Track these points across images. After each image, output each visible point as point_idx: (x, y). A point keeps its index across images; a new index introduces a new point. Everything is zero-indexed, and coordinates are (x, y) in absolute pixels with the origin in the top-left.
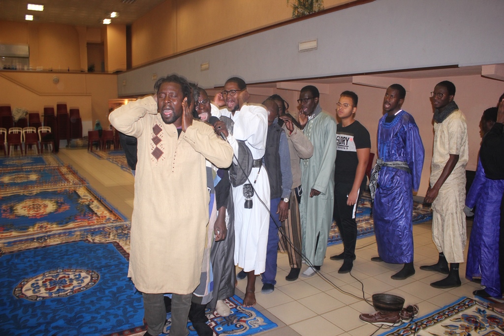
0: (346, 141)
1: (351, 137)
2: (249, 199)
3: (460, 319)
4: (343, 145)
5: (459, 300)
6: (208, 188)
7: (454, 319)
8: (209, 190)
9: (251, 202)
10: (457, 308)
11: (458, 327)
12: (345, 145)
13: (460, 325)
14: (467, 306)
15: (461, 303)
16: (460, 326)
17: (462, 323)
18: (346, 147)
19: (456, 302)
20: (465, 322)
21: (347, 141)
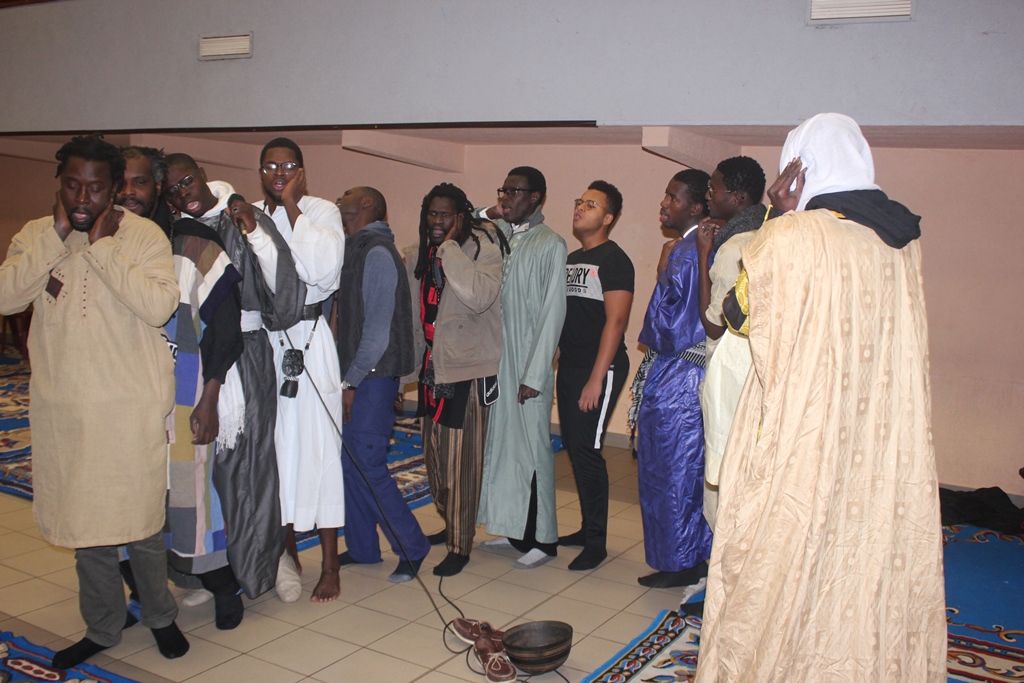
0: (582, 277)
1: (594, 269)
2: (292, 379)
3: (669, 660)
4: (577, 283)
5: (654, 625)
6: (169, 344)
7: (659, 664)
8: (171, 347)
9: (295, 385)
10: (656, 642)
11: (672, 677)
12: (581, 284)
13: (676, 673)
14: (672, 635)
15: (658, 630)
16: (676, 676)
17: (677, 668)
18: (582, 289)
19: (649, 630)
20: (681, 665)
21: (585, 275)
